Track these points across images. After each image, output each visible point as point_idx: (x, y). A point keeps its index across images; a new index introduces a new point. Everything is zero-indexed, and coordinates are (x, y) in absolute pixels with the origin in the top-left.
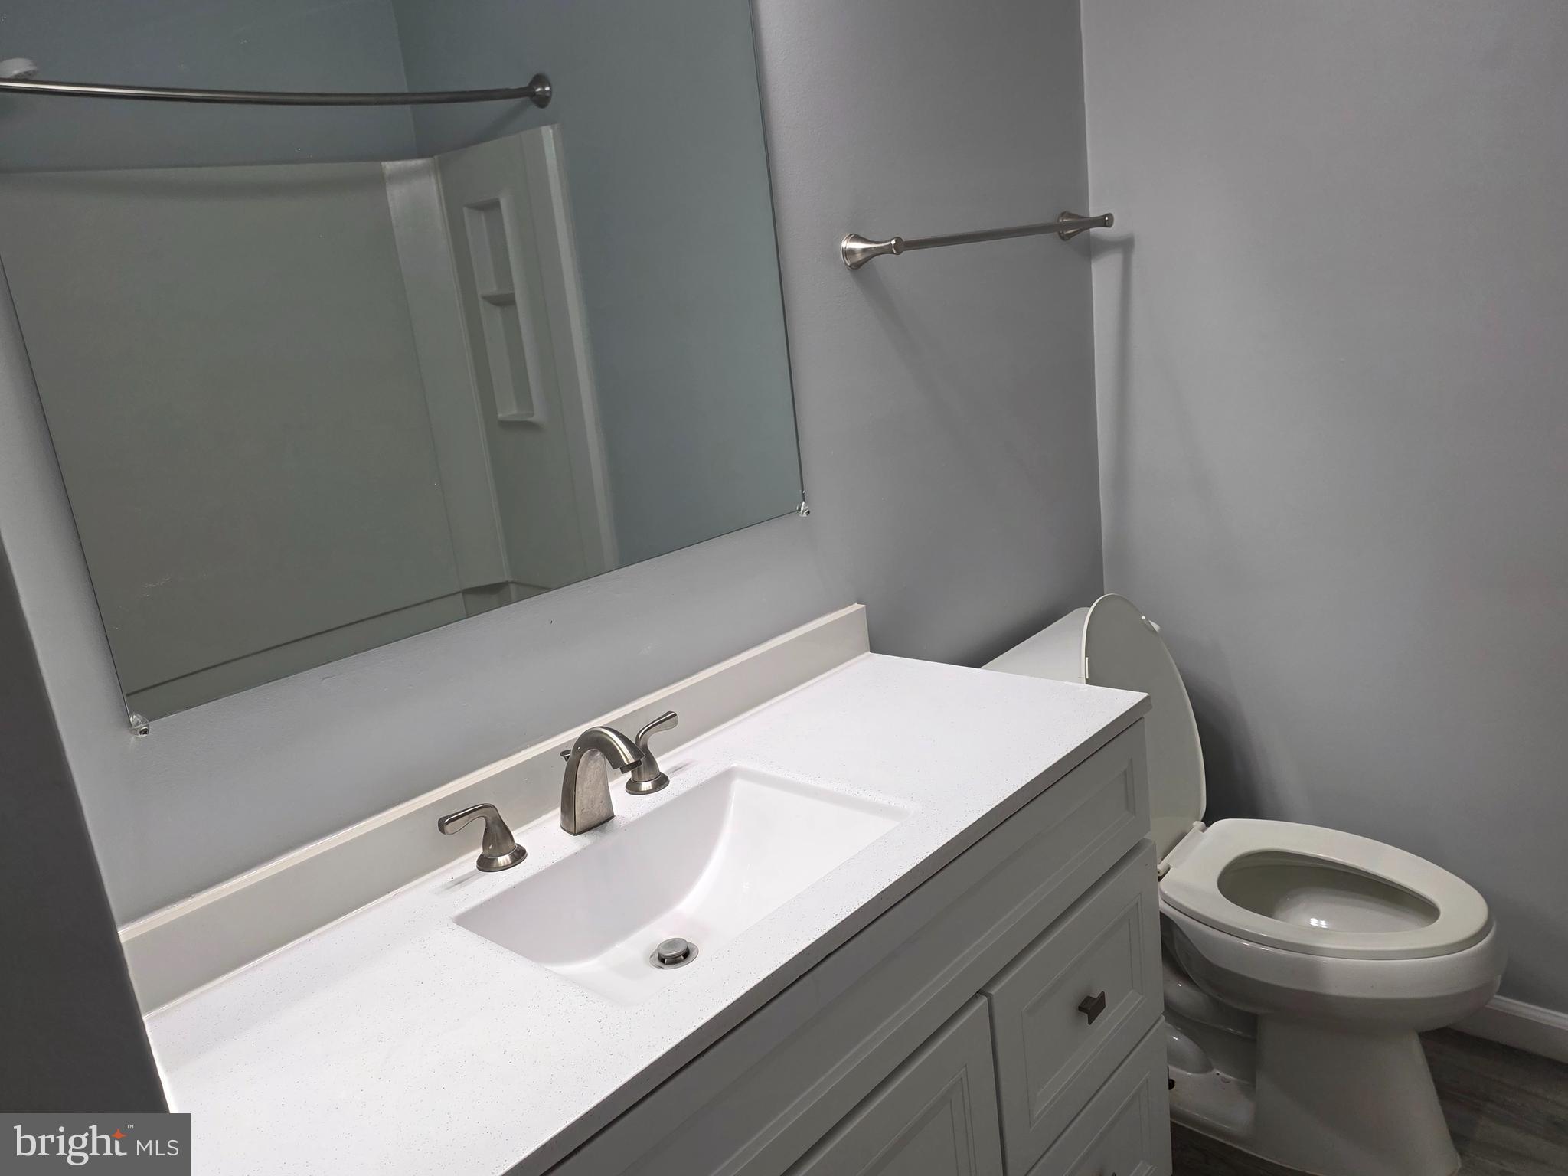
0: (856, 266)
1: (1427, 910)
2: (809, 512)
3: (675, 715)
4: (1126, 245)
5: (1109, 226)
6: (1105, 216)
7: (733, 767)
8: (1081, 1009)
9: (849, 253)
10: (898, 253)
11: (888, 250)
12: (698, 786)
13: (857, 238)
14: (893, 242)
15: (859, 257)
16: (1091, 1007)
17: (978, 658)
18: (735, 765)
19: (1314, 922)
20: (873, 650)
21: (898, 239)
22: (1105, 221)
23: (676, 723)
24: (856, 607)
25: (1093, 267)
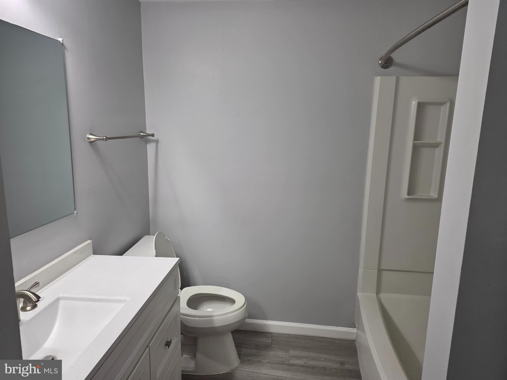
0: (91, 142)
1: (232, 301)
2: (77, 214)
3: (39, 283)
4: (157, 141)
5: (154, 136)
6: (153, 134)
7: (60, 297)
8: (166, 345)
9: (89, 138)
10: (106, 140)
11: (103, 139)
12: (49, 305)
13: (92, 134)
14: (105, 138)
15: (93, 140)
16: (168, 344)
17: (121, 253)
18: (61, 296)
19: (208, 310)
20: (94, 254)
21: (106, 137)
22: (153, 135)
23: (39, 285)
24: (89, 241)
25: (147, 146)
